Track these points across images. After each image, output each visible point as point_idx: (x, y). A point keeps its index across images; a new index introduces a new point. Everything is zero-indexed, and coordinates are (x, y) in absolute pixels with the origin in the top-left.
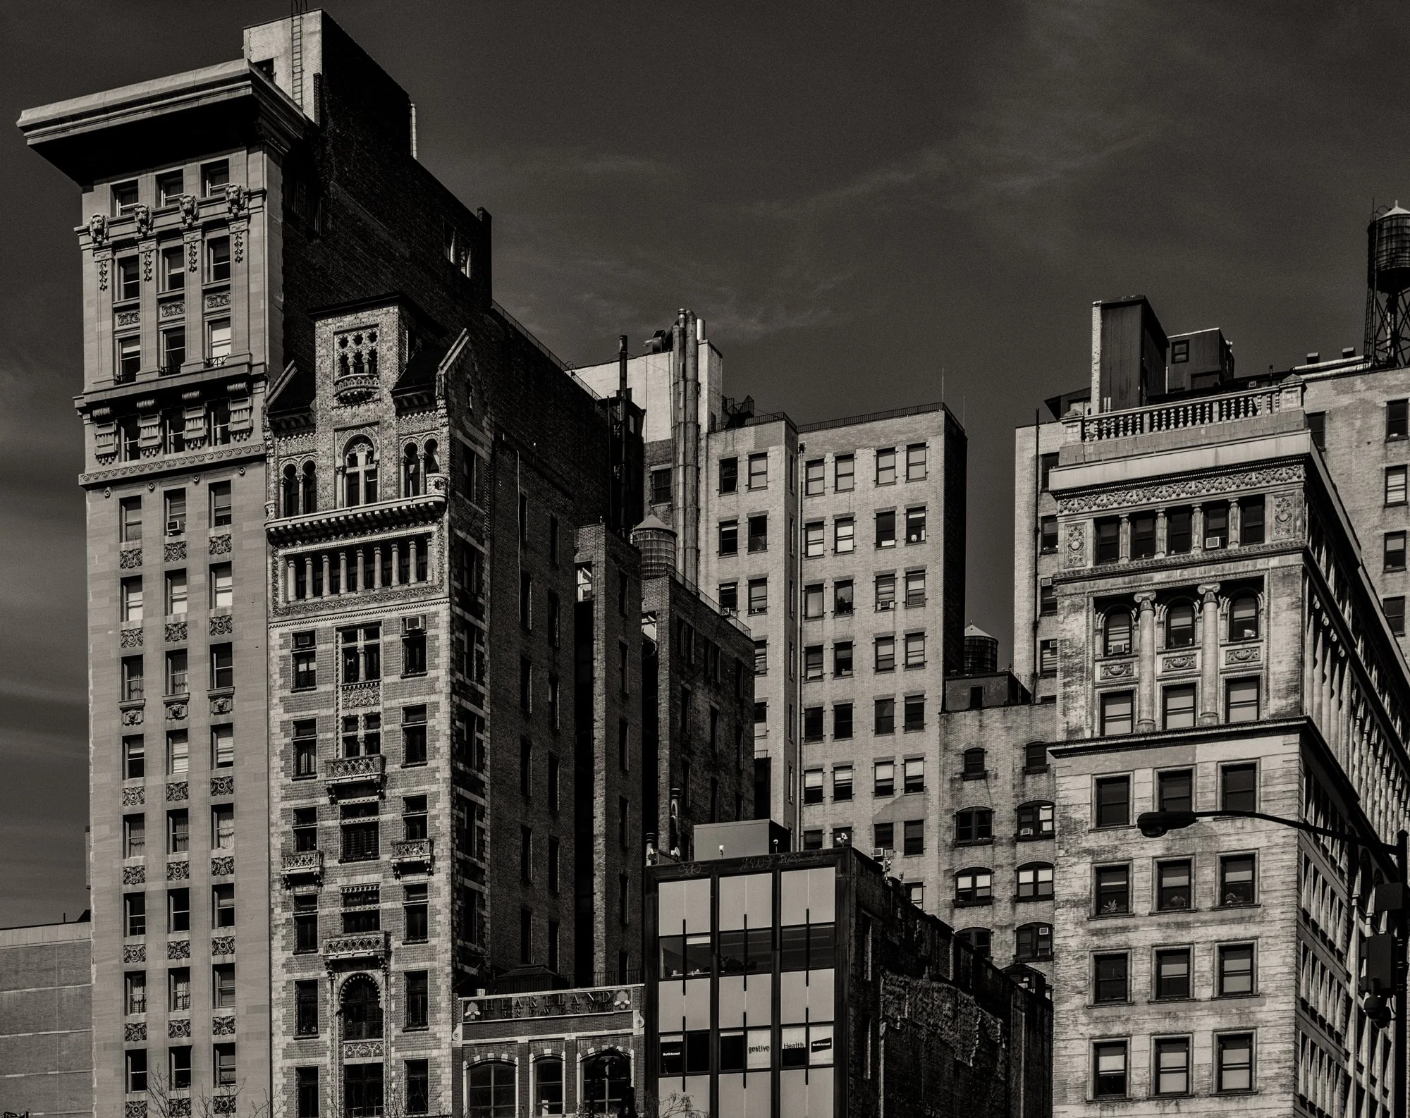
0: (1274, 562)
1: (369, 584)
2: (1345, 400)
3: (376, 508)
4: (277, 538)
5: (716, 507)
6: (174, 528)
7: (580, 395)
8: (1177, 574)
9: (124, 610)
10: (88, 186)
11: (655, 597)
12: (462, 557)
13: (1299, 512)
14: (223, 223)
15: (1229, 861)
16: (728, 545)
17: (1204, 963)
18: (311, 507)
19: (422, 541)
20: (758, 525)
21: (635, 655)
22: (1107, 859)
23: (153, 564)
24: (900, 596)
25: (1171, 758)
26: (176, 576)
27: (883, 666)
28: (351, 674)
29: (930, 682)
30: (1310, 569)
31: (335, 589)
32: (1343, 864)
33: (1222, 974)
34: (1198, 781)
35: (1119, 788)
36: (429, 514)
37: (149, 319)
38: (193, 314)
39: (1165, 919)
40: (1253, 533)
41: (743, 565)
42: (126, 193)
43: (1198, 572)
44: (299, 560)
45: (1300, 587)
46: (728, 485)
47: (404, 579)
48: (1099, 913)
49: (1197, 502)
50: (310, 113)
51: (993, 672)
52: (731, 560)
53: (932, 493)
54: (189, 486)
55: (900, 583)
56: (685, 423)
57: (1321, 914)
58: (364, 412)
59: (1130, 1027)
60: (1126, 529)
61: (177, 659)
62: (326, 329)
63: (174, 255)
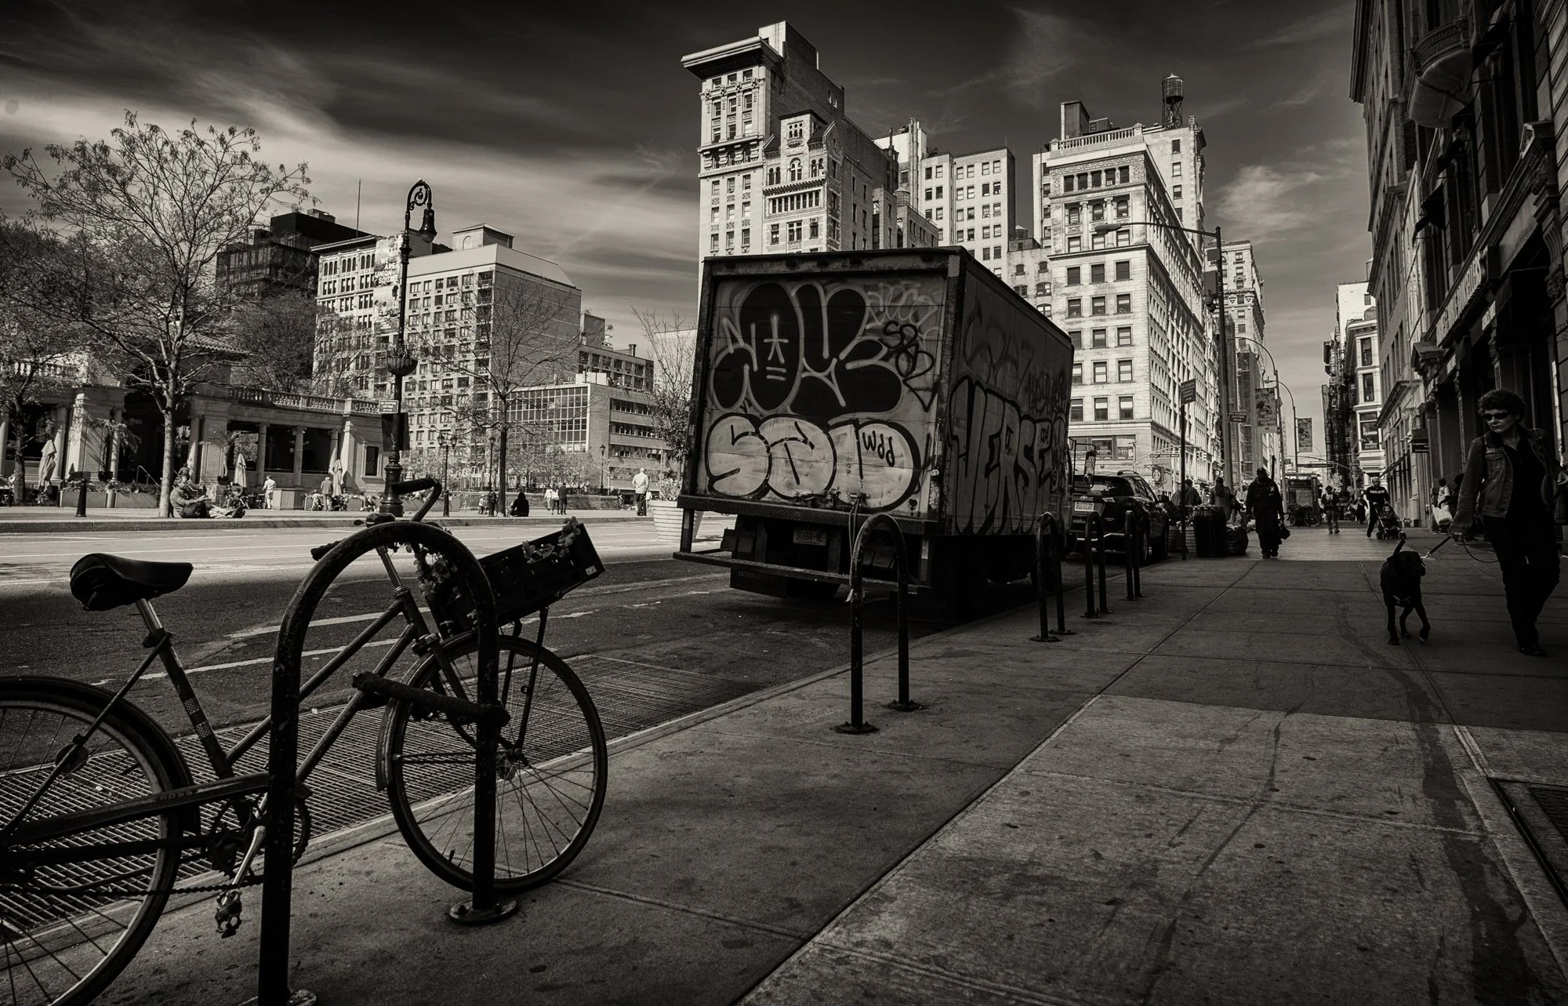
0: (1133, 189)
1: (798, 207)
2: (1156, 141)
3: (801, 182)
4: (766, 193)
5: (925, 184)
6: (731, 191)
7: (876, 148)
8: (1096, 195)
9: (713, 218)
10: (704, 78)
11: (902, 212)
12: (832, 198)
13: (1143, 171)
14: (750, 90)
15: (1120, 297)
16: (929, 197)
17: (1111, 334)
18: (778, 181)
19: (817, 193)
20: (939, 190)
21: (895, 233)
22: (1072, 297)
23: (723, 204)
24: (992, 213)
25: (1096, 260)
26: (731, 207)
27: (985, 236)
28: (791, 238)
29: (1003, 241)
30: (1147, 191)
31: (786, 209)
32: (1165, 299)
33: (1119, 338)
34: (1107, 268)
35: (1076, 271)
36: (820, 183)
37: (724, 122)
38: (739, 120)
39: (1095, 318)
40: (1125, 178)
41: (934, 203)
42: (717, 82)
43: (1104, 193)
44: (774, 201)
45: (1144, 198)
46: (929, 176)
47: (810, 205)
48: (1070, 316)
49: (1103, 169)
50: (781, 54)
51: (1026, 238)
52: (930, 202)
53: (1002, 176)
54: (736, 176)
55: (991, 208)
56: (913, 156)
57: (1156, 316)
58: (797, 150)
59: (1083, 358)
60: (1076, 179)
61: (730, 234)
62: (785, 123)
63: (733, 101)
